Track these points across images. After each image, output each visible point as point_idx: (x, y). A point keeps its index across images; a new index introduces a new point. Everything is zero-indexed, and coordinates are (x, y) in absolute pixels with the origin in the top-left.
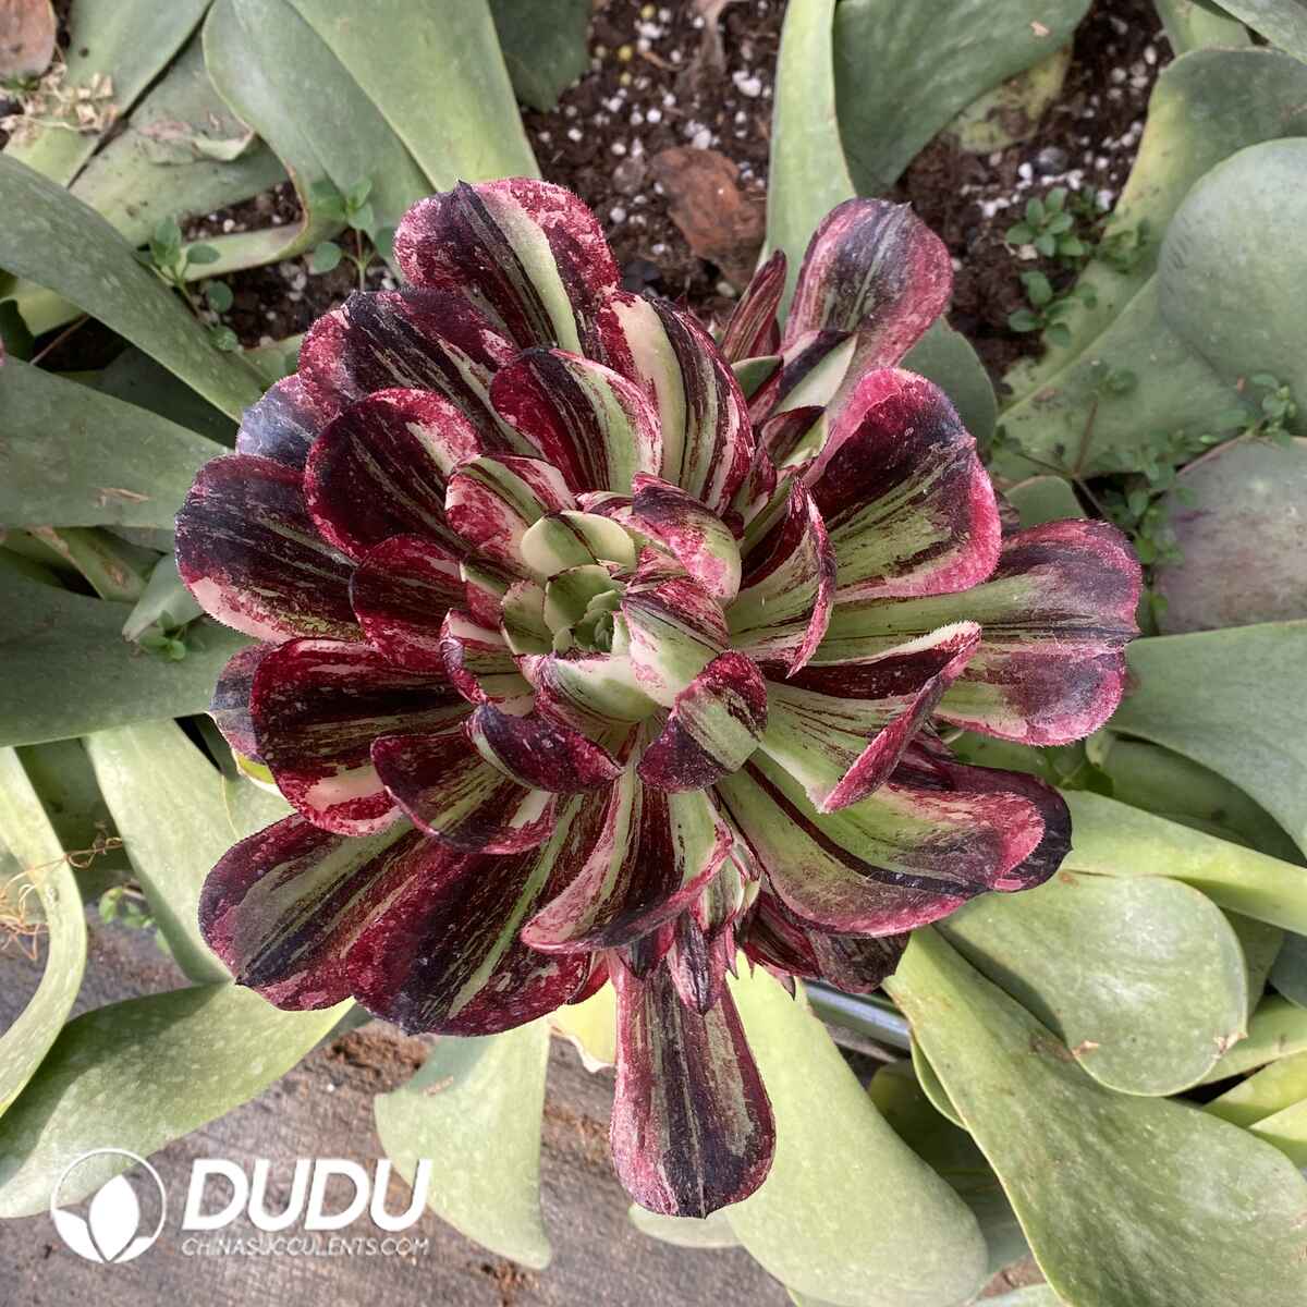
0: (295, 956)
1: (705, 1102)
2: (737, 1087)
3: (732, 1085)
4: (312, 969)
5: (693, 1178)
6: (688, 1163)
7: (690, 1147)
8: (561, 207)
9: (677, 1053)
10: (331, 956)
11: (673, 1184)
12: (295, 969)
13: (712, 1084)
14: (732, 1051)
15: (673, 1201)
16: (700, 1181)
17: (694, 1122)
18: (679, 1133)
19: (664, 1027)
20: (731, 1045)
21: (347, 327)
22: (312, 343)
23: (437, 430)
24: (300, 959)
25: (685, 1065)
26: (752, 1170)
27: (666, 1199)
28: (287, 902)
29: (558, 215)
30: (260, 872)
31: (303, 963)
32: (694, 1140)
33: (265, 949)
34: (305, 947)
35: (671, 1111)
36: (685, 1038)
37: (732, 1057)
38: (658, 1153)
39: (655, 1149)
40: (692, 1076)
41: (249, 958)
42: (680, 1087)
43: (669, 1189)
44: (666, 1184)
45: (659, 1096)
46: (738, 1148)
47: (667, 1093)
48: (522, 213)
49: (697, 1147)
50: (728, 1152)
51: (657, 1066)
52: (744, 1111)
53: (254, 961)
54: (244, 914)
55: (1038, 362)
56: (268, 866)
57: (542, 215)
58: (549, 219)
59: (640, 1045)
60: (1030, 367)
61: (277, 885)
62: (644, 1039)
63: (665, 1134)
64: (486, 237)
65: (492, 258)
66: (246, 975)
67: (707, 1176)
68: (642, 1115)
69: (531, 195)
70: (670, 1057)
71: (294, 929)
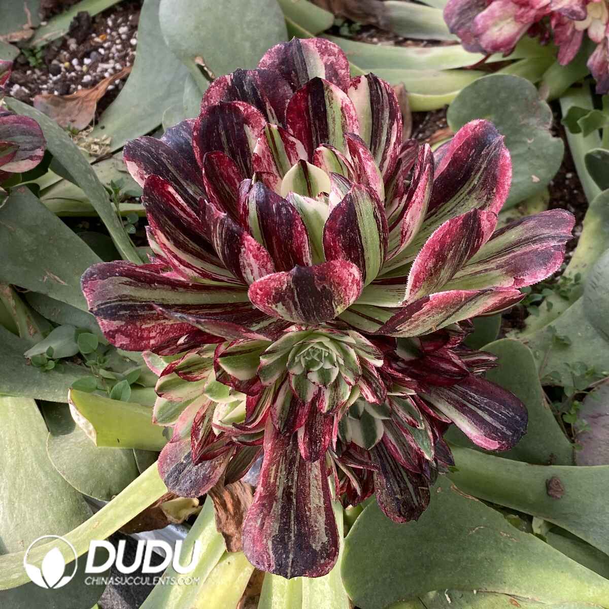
0: (122, 313)
1: (302, 519)
2: (322, 519)
3: (320, 518)
4: (127, 324)
5: (287, 553)
6: (286, 544)
7: (290, 538)
8: (334, 54)
9: (291, 493)
10: (138, 324)
11: (275, 552)
12: (119, 318)
13: (308, 513)
14: (322, 502)
15: (273, 563)
16: (291, 556)
17: (293, 527)
18: (284, 529)
19: (287, 478)
20: (322, 500)
21: (230, 84)
22: (212, 89)
23: (256, 133)
24: (123, 315)
25: (294, 500)
26: (322, 561)
27: (269, 561)
28: (125, 292)
29: (332, 58)
30: (117, 274)
31: (123, 318)
32: (292, 535)
33: (108, 303)
34: (128, 312)
35: (282, 516)
36: (298, 487)
37: (322, 504)
38: (270, 535)
39: (269, 532)
40: (297, 507)
41: (100, 302)
42: (289, 509)
43: (272, 555)
44: (271, 552)
45: (277, 508)
46: (317, 546)
47: (282, 507)
48: (318, 55)
49: (293, 538)
50: (311, 547)
51: (279, 493)
52: (323, 530)
53: (102, 305)
54: (104, 286)
55: (521, 332)
56: (121, 275)
57: (326, 57)
58: (328, 60)
59: (272, 481)
60: (517, 333)
61: (123, 283)
62: (275, 478)
63: (276, 526)
64: (298, 67)
65: (298, 79)
66: (96, 309)
67: (295, 554)
68: (265, 512)
69: (323, 47)
70: (287, 494)
71: (124, 303)
